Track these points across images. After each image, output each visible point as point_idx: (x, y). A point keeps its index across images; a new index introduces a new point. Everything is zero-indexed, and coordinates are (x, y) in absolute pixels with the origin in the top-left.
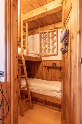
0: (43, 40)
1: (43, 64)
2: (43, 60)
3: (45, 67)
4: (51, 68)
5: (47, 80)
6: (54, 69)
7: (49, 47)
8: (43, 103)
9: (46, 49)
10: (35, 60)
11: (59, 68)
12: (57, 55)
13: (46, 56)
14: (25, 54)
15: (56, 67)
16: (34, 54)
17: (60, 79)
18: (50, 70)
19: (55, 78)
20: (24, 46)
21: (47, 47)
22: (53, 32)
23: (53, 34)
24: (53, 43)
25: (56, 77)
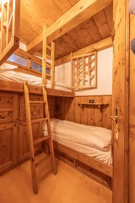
0: (76, 69)
1: (76, 101)
2: (76, 95)
3: (79, 105)
4: (87, 106)
5: (81, 123)
6: (91, 108)
7: (84, 77)
8: (74, 163)
9: (80, 81)
10: (64, 96)
11: (99, 106)
12: (96, 88)
13: (80, 90)
14: (49, 86)
15: (94, 105)
16: (63, 87)
17: (100, 123)
18: (85, 109)
19: (92, 121)
20: (48, 75)
21: (82, 78)
22: (91, 56)
23: (90, 59)
24: (91, 71)
25: (94, 119)
